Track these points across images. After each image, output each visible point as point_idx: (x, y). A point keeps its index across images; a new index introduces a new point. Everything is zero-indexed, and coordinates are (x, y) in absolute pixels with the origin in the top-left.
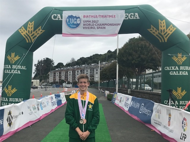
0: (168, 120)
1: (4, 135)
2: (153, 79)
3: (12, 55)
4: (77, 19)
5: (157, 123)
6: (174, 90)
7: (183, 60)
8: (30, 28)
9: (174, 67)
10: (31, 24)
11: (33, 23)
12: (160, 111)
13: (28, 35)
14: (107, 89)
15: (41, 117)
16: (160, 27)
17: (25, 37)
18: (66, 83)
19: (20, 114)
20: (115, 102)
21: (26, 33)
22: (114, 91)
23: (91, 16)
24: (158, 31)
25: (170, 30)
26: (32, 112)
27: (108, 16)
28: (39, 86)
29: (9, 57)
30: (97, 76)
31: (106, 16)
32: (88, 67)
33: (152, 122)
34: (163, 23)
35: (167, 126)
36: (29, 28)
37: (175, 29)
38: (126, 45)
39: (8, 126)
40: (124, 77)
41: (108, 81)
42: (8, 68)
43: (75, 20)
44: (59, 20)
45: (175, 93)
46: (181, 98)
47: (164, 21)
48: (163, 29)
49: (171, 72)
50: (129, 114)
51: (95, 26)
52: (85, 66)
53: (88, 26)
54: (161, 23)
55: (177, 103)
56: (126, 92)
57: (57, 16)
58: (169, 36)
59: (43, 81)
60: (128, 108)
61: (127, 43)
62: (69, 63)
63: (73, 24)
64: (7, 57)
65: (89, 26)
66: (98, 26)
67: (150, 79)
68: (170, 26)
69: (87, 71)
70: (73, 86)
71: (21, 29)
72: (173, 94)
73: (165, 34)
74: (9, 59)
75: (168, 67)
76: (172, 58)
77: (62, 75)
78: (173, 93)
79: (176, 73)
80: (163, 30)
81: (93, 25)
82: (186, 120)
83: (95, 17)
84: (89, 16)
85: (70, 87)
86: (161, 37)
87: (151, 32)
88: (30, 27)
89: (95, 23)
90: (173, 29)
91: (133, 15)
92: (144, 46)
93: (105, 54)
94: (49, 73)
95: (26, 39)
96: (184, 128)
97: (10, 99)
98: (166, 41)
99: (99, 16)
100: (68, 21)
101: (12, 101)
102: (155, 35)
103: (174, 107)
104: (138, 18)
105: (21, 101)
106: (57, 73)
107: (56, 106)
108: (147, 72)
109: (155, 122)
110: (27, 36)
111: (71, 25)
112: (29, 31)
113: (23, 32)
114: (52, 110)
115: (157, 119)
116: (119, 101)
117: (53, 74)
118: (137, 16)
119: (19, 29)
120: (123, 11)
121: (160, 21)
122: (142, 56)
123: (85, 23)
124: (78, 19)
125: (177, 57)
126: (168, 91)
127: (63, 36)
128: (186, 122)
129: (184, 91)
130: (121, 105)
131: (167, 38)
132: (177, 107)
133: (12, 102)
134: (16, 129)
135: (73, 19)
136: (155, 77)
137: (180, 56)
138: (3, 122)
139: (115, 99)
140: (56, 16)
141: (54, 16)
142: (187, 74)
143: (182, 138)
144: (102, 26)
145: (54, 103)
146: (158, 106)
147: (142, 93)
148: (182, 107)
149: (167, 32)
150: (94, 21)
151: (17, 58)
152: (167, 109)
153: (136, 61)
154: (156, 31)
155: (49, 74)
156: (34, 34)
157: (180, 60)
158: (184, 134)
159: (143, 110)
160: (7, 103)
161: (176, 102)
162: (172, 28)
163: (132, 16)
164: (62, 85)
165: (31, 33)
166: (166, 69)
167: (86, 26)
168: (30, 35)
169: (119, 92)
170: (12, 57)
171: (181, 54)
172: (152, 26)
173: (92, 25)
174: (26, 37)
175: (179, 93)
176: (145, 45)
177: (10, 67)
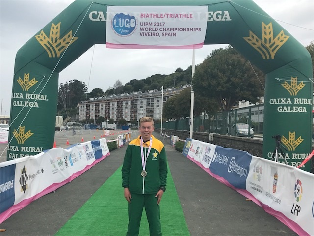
0: (273, 184)
1: (16, 205)
2: (250, 117)
3: (25, 77)
4: (130, 20)
5: (256, 188)
6: (283, 136)
7: (299, 88)
8: (55, 33)
9: (285, 99)
10: (55, 27)
11: (59, 25)
12: (261, 169)
13: (51, 46)
14: (175, 133)
15: (71, 177)
16: (263, 34)
17: (46, 48)
18: (106, 121)
19: (38, 172)
20: (189, 154)
21: (48, 42)
22: (186, 136)
23: (152, 15)
24: (260, 42)
25: (280, 40)
26: (56, 170)
27: (180, 15)
28: (63, 127)
29: (20, 81)
30: (158, 111)
31: (177, 16)
32: (143, 95)
33: (248, 187)
34: (269, 28)
35: (271, 193)
36: (53, 33)
37: (288, 37)
38: (208, 61)
39: (21, 191)
40: (203, 114)
41: (176, 120)
42: (18, 98)
43: (127, 21)
44: (102, 20)
45: (285, 141)
46: (294, 148)
47: (270, 24)
48: (268, 37)
49: (280, 108)
50: (212, 174)
51: (159, 31)
52: (138, 95)
53: (148, 32)
54: (265, 28)
55: (288, 157)
56: (205, 137)
57: (98, 14)
58: (277, 49)
59: (69, 118)
60: (209, 163)
61: (209, 58)
62: (112, 88)
63: (124, 28)
64: (18, 80)
65: (150, 32)
66: (165, 32)
67: (245, 117)
68: (281, 33)
69: (142, 102)
70: (118, 128)
71: (40, 36)
72: (282, 143)
73: (271, 47)
74: (20, 84)
75: (275, 100)
76: (282, 85)
77: (100, 108)
78: (282, 141)
79: (288, 109)
80: (268, 39)
81: (156, 29)
82: (301, 184)
83: (160, 16)
84: (150, 15)
85: (113, 128)
86: (265, 50)
87: (250, 42)
88: (55, 31)
89: (159, 27)
90: (285, 38)
91: (221, 13)
92: (236, 63)
93: (172, 75)
94: (79, 105)
95: (48, 51)
96: (298, 196)
97: (22, 147)
98: (273, 57)
99: (166, 16)
100: (115, 23)
101: (25, 151)
102: (255, 47)
103: (283, 164)
104: (229, 19)
105: (39, 151)
106: (92, 106)
107: (94, 159)
108: (242, 105)
109: (252, 186)
110: (49, 46)
111: (120, 30)
112: (52, 39)
113: (43, 39)
114: (88, 166)
115: (256, 182)
116: (195, 152)
117: (85, 107)
118: (228, 16)
119: (36, 35)
120: (205, 8)
121: (263, 24)
122: (233, 79)
123: (143, 27)
124: (132, 20)
125: (290, 83)
126: (275, 137)
127: (107, 47)
128: (300, 187)
129: (300, 137)
130: (199, 159)
131: (275, 52)
132: (288, 163)
133: (25, 154)
134: (33, 195)
135: (123, 20)
136: (253, 114)
137: (294, 81)
138: (13, 185)
139: (188, 149)
140: (96, 14)
141: (93, 15)
142: (306, 111)
143: (293, 211)
144: (171, 32)
145: (90, 154)
146: (257, 162)
147: (232, 139)
148: (295, 163)
149: (274, 43)
150: (157, 24)
151: (34, 82)
152: (272, 165)
153: (223, 87)
154: (257, 41)
155: (78, 108)
156: (60, 44)
157: (294, 89)
158: (297, 205)
159: (234, 167)
160: (17, 155)
161: (287, 154)
162: (284, 36)
163: (219, 16)
164: (101, 126)
165: (56, 41)
166: (272, 102)
167: (144, 31)
168: (54, 45)
169: (194, 138)
170: (25, 80)
171: (296, 78)
172: (250, 32)
173: (154, 29)
174: (48, 48)
175: (292, 140)
176: (239, 62)
177: (22, 96)
